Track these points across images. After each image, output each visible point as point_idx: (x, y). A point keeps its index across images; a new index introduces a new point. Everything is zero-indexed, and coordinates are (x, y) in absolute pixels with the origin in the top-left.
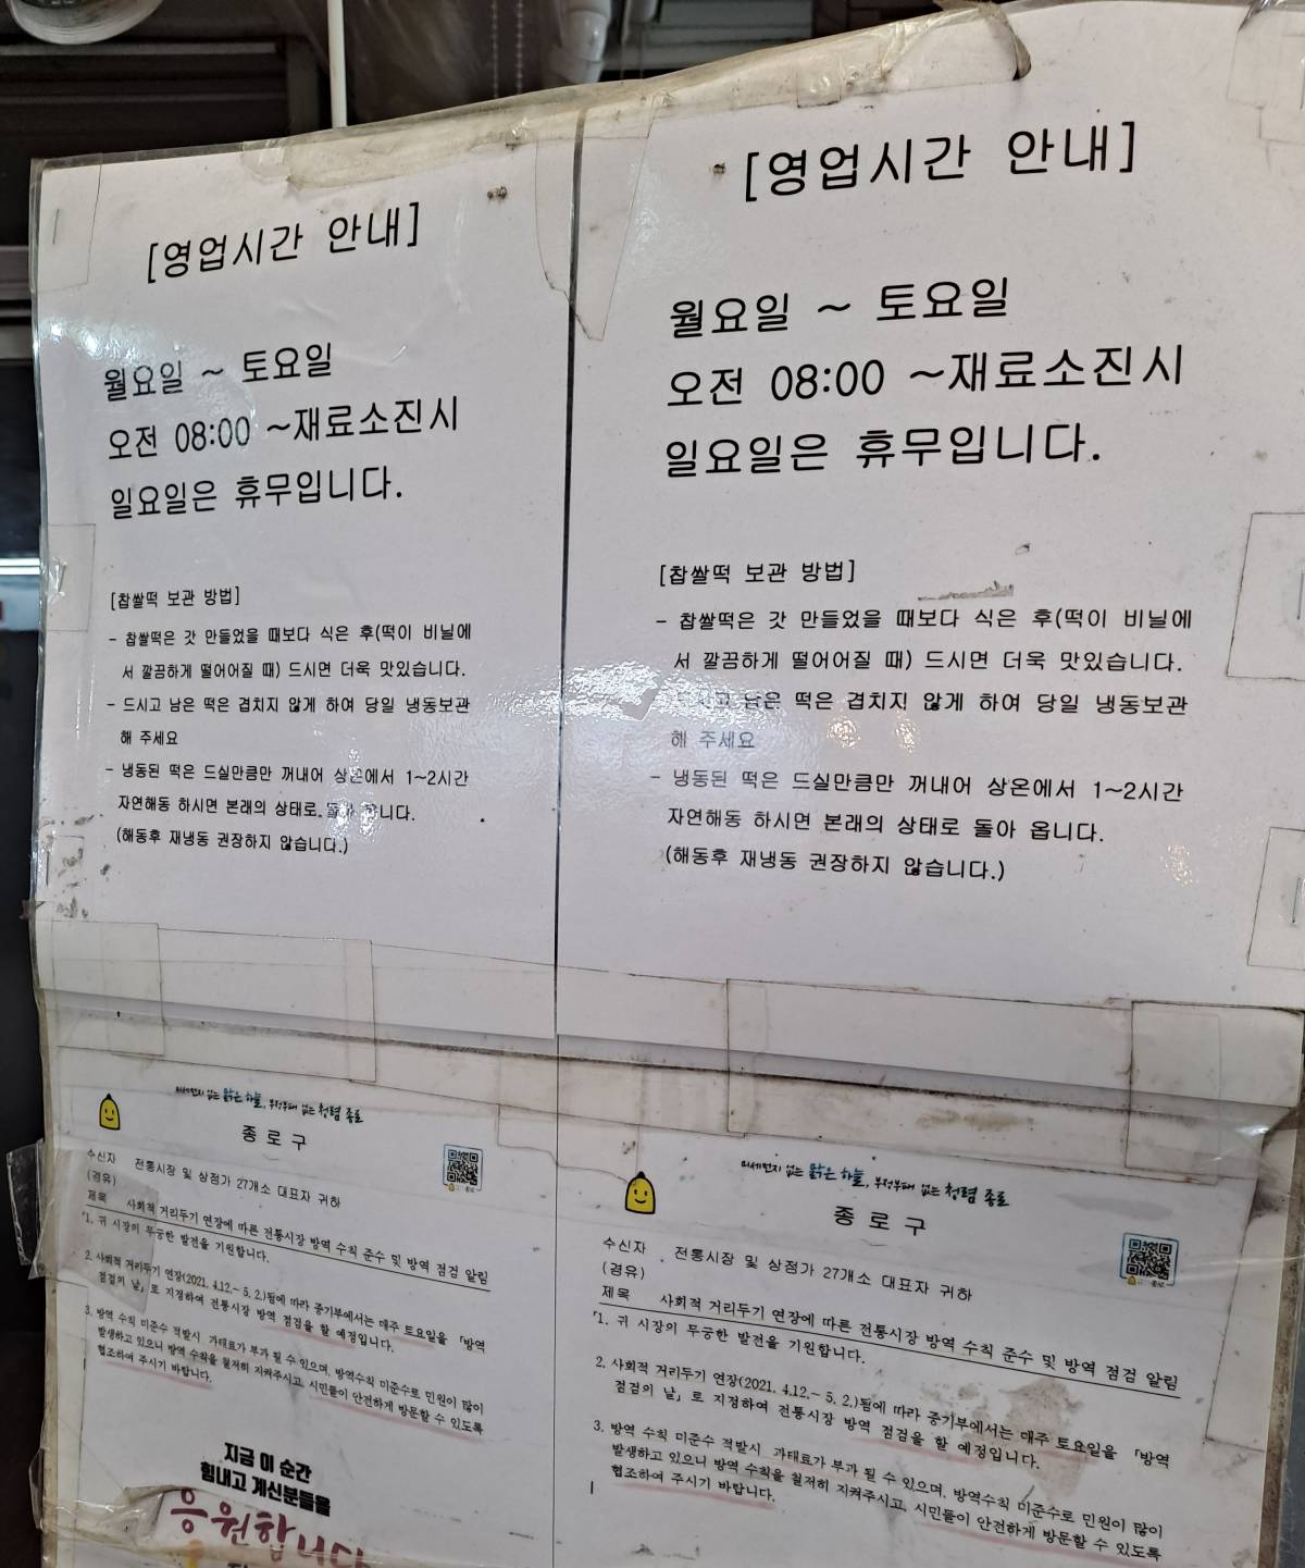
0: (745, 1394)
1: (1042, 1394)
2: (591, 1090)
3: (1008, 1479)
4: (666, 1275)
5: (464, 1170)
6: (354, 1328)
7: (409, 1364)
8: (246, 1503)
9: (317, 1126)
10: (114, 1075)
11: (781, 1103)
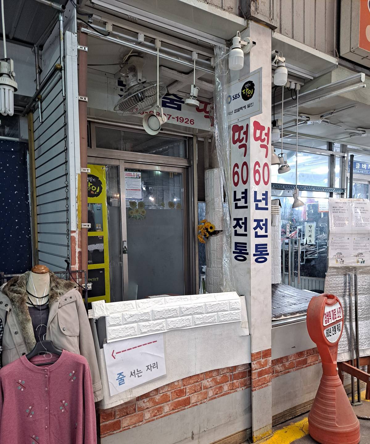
0: (357, 246)
1: (366, 244)
2: (353, 235)
3: (365, 247)
4: (355, 242)
5: (348, 239)
6: (344, 246)
7: (346, 247)
8: (338, 255)
9: (342, 238)
10: (333, 237)
11: (359, 235)
